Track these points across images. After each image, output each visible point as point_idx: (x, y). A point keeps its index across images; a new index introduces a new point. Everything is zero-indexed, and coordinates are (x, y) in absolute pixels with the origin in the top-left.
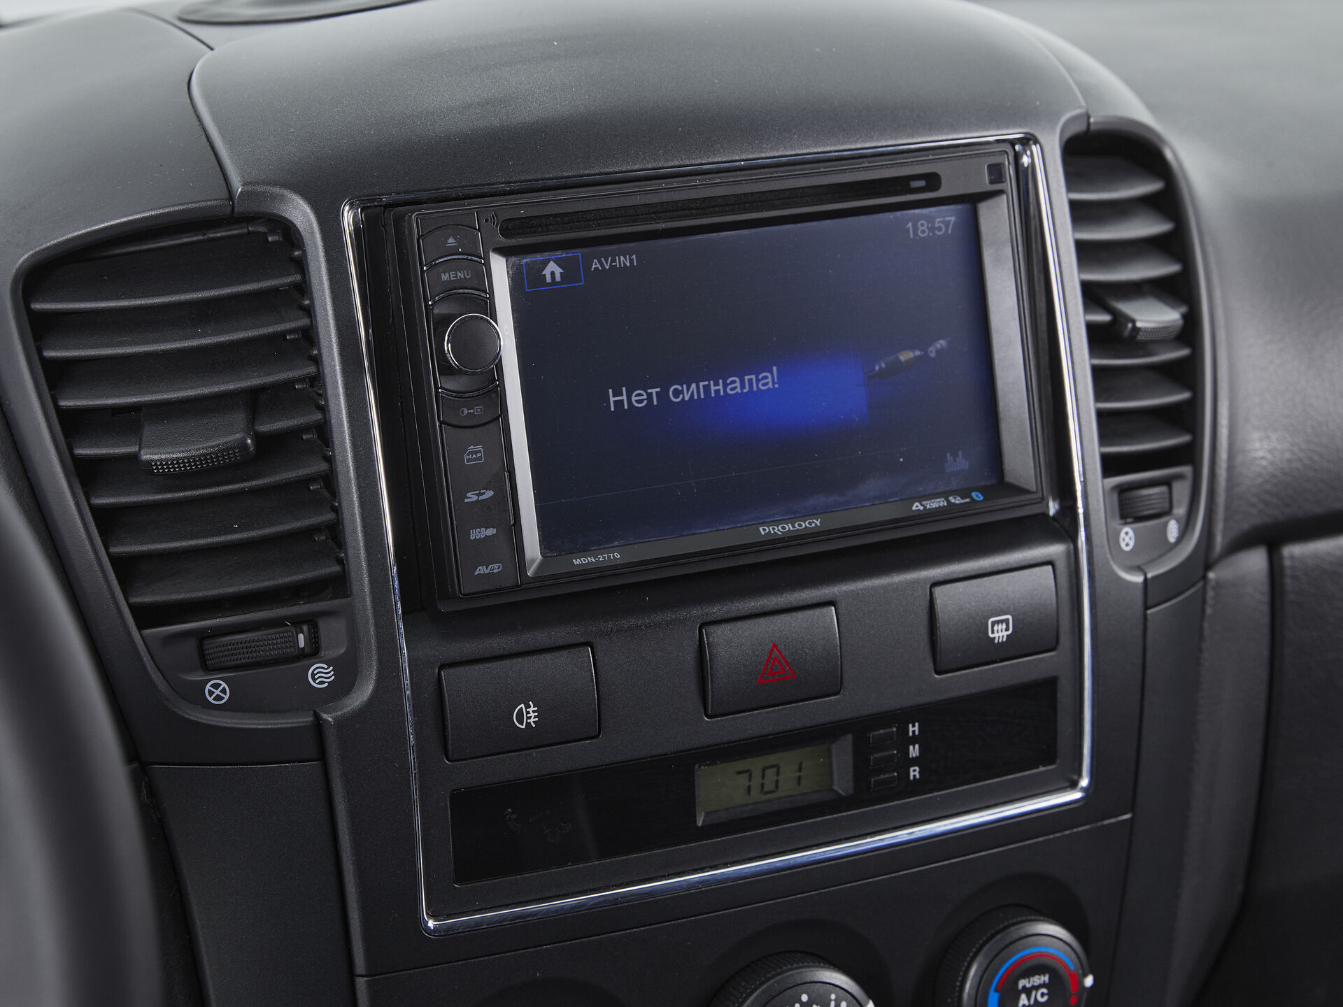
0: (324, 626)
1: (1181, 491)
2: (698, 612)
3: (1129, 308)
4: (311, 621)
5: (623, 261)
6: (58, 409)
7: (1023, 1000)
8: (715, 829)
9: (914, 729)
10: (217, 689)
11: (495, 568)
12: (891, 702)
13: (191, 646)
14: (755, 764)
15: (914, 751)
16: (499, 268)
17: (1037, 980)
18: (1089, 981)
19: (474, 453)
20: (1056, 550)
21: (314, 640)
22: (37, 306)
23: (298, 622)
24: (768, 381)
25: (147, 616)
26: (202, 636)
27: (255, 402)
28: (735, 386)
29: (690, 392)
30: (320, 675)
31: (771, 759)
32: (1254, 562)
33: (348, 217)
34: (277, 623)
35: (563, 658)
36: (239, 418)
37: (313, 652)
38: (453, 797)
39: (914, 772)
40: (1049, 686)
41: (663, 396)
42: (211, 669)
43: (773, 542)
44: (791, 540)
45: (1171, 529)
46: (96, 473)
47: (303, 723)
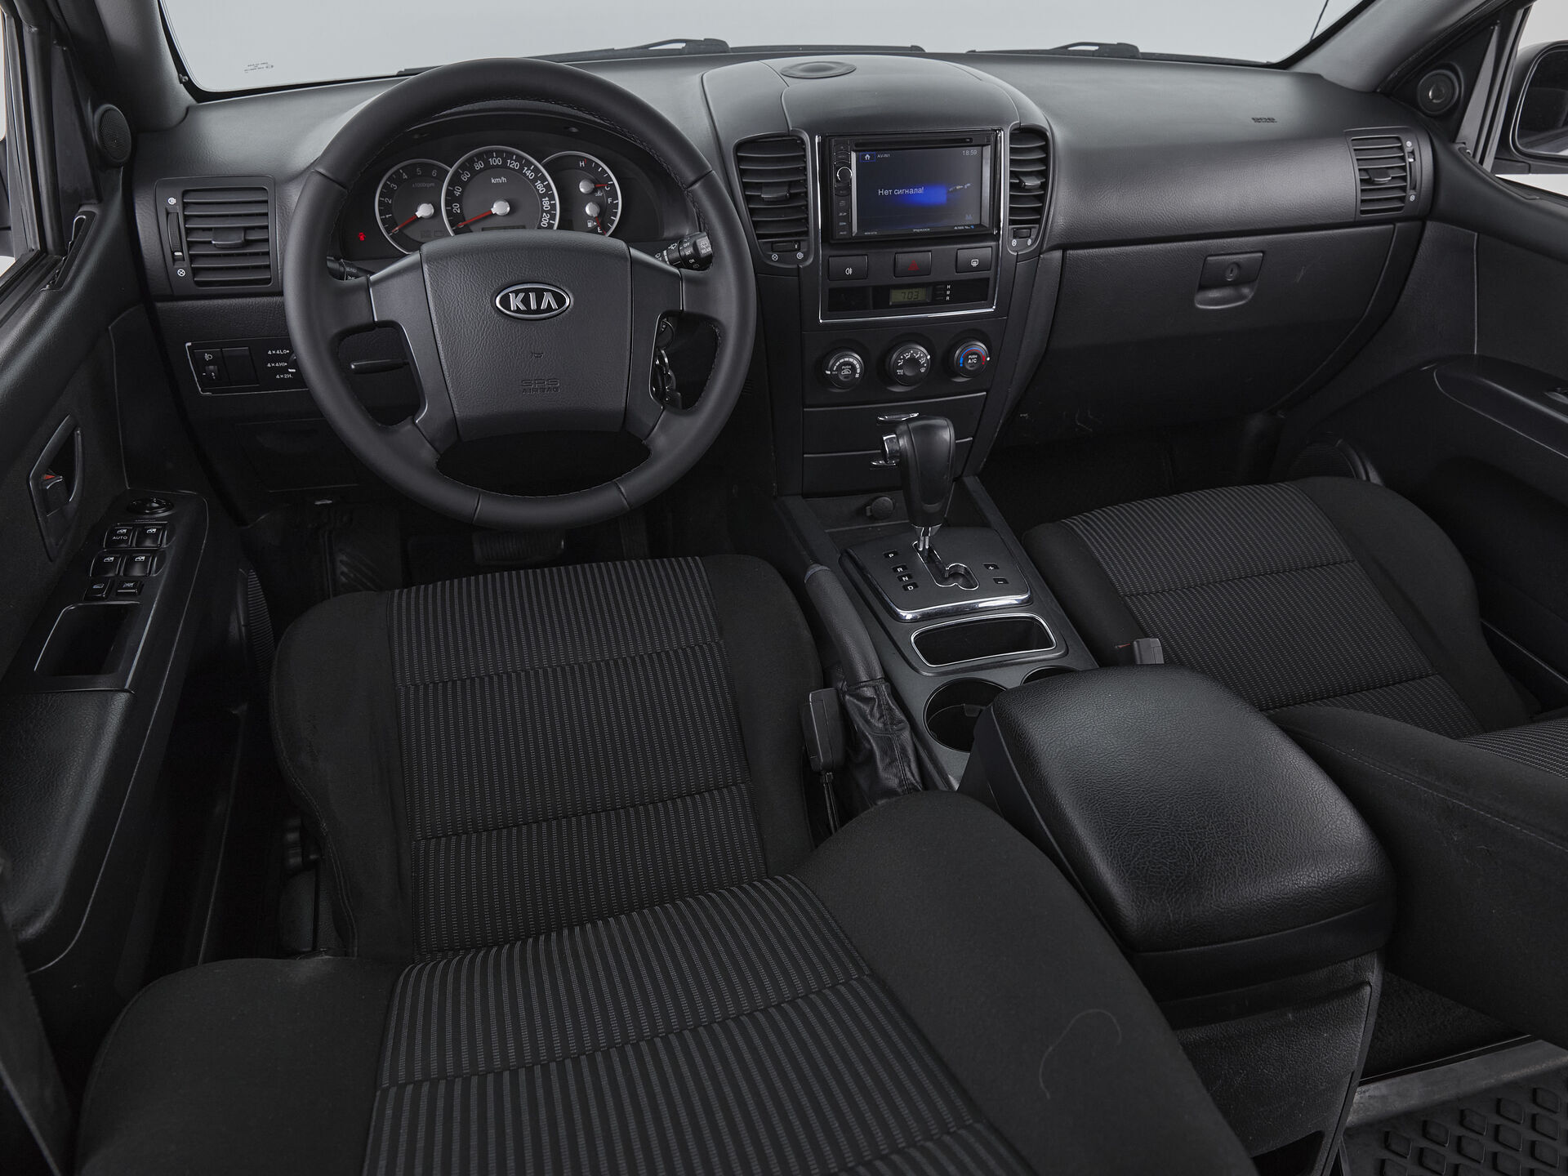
0: (802, 243)
1: (1034, 232)
2: (895, 250)
3: (1023, 179)
4: (799, 242)
5: (886, 156)
6: (743, 182)
7: (969, 361)
8: (892, 307)
9: (949, 287)
10: (775, 257)
11: (845, 233)
12: (944, 279)
13: (770, 245)
14: (907, 291)
15: (948, 293)
16: (854, 156)
17: (974, 356)
18: (988, 359)
19: (843, 203)
20: (993, 244)
21: (799, 246)
22: (739, 154)
23: (796, 241)
24: (921, 191)
25: (760, 237)
26: (772, 243)
27: (791, 184)
28: (912, 191)
29: (900, 192)
30: (800, 255)
31: (911, 290)
32: (1058, 254)
33: (817, 139)
34: (791, 241)
35: (860, 258)
36: (785, 188)
37: (799, 250)
38: (829, 290)
39: (948, 298)
40: (987, 280)
41: (893, 192)
42: (774, 251)
43: (917, 234)
44: (921, 233)
45: (1029, 242)
46: (751, 199)
47: (795, 267)
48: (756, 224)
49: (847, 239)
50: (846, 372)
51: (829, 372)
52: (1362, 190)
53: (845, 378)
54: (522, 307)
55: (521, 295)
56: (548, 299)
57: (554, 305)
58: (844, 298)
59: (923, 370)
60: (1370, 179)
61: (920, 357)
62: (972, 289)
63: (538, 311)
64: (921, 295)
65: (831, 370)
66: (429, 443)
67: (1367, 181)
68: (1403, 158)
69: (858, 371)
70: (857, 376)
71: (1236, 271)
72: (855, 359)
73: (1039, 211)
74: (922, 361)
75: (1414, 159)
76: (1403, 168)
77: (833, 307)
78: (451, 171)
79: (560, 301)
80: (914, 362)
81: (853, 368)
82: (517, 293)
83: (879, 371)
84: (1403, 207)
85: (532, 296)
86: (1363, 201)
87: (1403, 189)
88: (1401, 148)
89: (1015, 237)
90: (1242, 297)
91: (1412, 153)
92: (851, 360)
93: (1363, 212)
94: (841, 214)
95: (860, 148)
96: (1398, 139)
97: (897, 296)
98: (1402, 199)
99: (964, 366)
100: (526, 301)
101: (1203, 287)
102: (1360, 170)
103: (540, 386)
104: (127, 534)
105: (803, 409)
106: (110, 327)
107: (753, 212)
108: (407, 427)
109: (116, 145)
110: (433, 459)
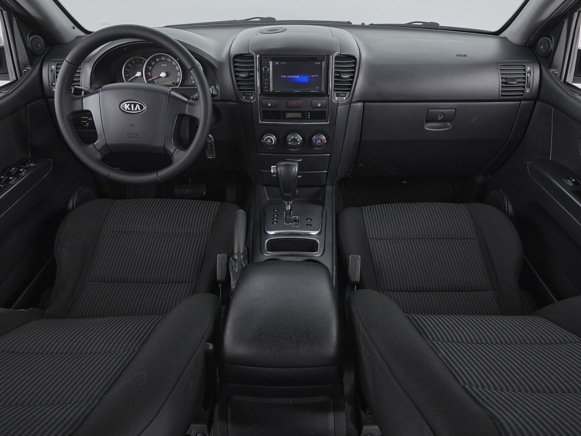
0: (253, 93)
1: (347, 95)
2: (287, 98)
3: (341, 74)
5: (284, 63)
6: (235, 70)
7: (318, 142)
8: (287, 119)
9: (309, 113)
10: (244, 97)
11: (267, 91)
12: (306, 110)
14: (293, 114)
15: (309, 115)
16: (271, 63)
17: (319, 140)
18: (326, 142)
19: (266, 80)
20: (327, 98)
22: (234, 60)
23: (251, 92)
24: (298, 77)
25: (240, 90)
26: (243, 93)
27: (250, 72)
28: (294, 77)
29: (290, 77)
30: (252, 98)
31: (295, 113)
33: (258, 56)
34: (249, 92)
35: (273, 100)
36: (248, 73)
37: (252, 96)
38: (263, 111)
39: (309, 117)
40: (325, 112)
41: (287, 77)
42: (244, 96)
43: (295, 92)
44: (297, 92)
45: (344, 98)
46: (237, 76)
47: (250, 102)
48: (239, 86)
49: (269, 93)
50: (269, 141)
51: (263, 141)
52: (502, 87)
53: (269, 143)
54: (129, 109)
55: (129, 105)
56: (138, 106)
57: (139, 109)
58: (268, 114)
59: (299, 143)
60: (507, 82)
61: (297, 139)
62: (319, 115)
63: (134, 110)
64: (299, 115)
65: (263, 140)
66: (99, 152)
67: (505, 83)
68: (525, 74)
69: (274, 141)
70: (273, 143)
71: (442, 116)
72: (274, 138)
73: (350, 87)
74: (298, 140)
75: (530, 75)
76: (525, 78)
77: (264, 118)
78: (147, 61)
79: (141, 107)
80: (295, 140)
81: (272, 140)
82: (127, 104)
83: (282, 141)
84: (523, 95)
85: (132, 106)
86: (502, 91)
87: (524, 87)
88: (525, 70)
89: (337, 96)
90: (448, 127)
91: (530, 72)
92: (272, 138)
93: (502, 96)
94: (266, 84)
95: (274, 60)
96: (524, 66)
97: (289, 115)
98: (523, 91)
99: (315, 143)
100: (130, 107)
101: (428, 121)
102: (502, 78)
103: (134, 136)
104: (14, 170)
105: (258, 153)
106: (28, 106)
107: (237, 81)
108: (92, 145)
109: (38, 49)
110: (99, 156)
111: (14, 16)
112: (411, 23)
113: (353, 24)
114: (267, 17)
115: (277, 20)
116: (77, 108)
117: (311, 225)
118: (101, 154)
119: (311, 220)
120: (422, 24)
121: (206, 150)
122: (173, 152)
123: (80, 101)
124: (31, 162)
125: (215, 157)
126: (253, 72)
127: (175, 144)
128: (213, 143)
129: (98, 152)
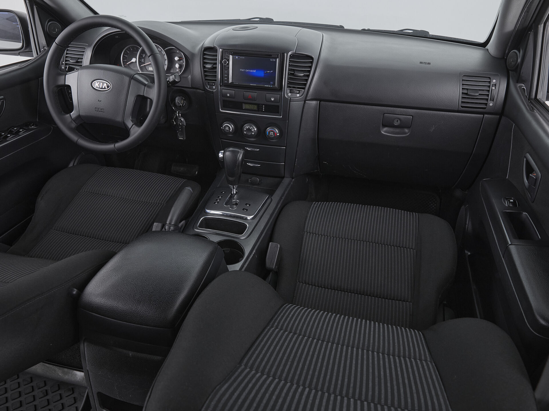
1: (301, 92)
3: (295, 72)
5: (243, 58)
6: (203, 61)
7: (271, 134)
8: (244, 109)
9: (264, 106)
10: (208, 87)
11: (226, 82)
12: (262, 103)
13: (208, 83)
14: (250, 105)
15: (264, 108)
16: (231, 57)
17: (272, 132)
18: (278, 135)
19: (226, 72)
20: (280, 93)
22: (204, 52)
23: (214, 82)
24: (255, 71)
25: (206, 80)
26: (209, 82)
27: (214, 64)
28: (252, 71)
29: (247, 71)
30: (214, 87)
31: (251, 105)
33: (221, 50)
34: (212, 82)
35: (232, 91)
36: (212, 65)
37: (214, 85)
38: (223, 100)
39: (264, 110)
40: (278, 106)
41: (245, 70)
42: (208, 85)
43: (251, 86)
44: (252, 85)
45: (298, 95)
46: (204, 67)
47: (212, 91)
48: (206, 76)
49: (228, 84)
50: (227, 129)
52: (463, 98)
53: (227, 131)
54: (98, 87)
56: (105, 84)
57: (106, 88)
58: (228, 104)
59: (253, 134)
60: (467, 93)
61: (252, 129)
62: (273, 108)
64: (255, 107)
65: (222, 128)
67: (465, 94)
68: (489, 87)
69: (231, 129)
70: (231, 131)
71: (399, 122)
72: (231, 127)
73: (305, 85)
74: (253, 130)
75: (495, 88)
76: (489, 91)
77: (225, 107)
79: (108, 87)
80: (249, 130)
81: (229, 128)
82: (97, 82)
83: (239, 130)
84: (486, 108)
85: (101, 83)
86: (462, 102)
87: (487, 100)
88: (490, 82)
89: (290, 93)
90: (405, 133)
91: (495, 85)
92: (230, 126)
93: (462, 107)
94: (225, 75)
95: (233, 54)
96: (490, 78)
97: (245, 106)
98: (486, 104)
99: (268, 135)
101: (384, 126)
102: (462, 89)
103: (100, 110)
104: (15, 130)
105: (221, 139)
106: (39, 79)
107: (205, 71)
108: (69, 115)
109: (55, 32)
110: (74, 125)
111: (35, 5)
112: (402, 30)
113: (345, 28)
114: (266, 18)
115: (274, 21)
116: (61, 82)
117: (247, 210)
118: (76, 123)
119: (250, 205)
120: (412, 31)
121: (178, 132)
122: (130, 127)
123: (64, 76)
124: (33, 125)
125: (185, 138)
126: (216, 64)
127: (132, 121)
128: (184, 126)
129: (73, 121)
